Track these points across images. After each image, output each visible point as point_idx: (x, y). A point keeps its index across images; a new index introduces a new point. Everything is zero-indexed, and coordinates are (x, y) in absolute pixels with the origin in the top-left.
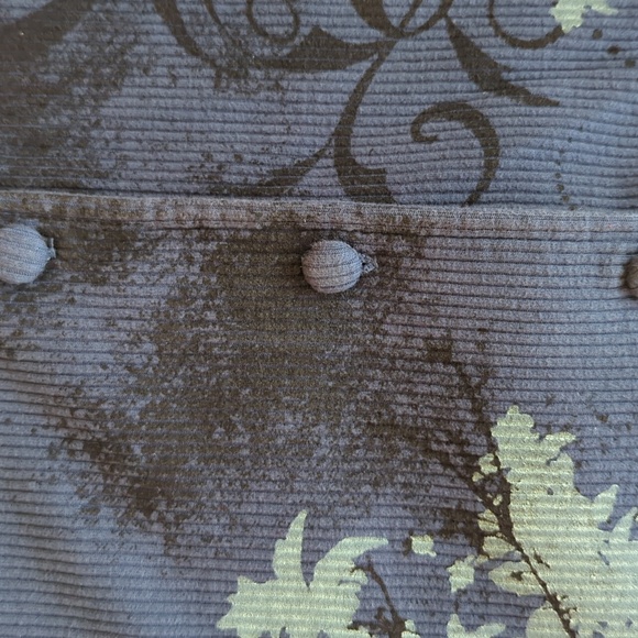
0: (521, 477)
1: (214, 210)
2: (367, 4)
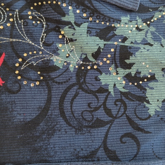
2: (108, 112)
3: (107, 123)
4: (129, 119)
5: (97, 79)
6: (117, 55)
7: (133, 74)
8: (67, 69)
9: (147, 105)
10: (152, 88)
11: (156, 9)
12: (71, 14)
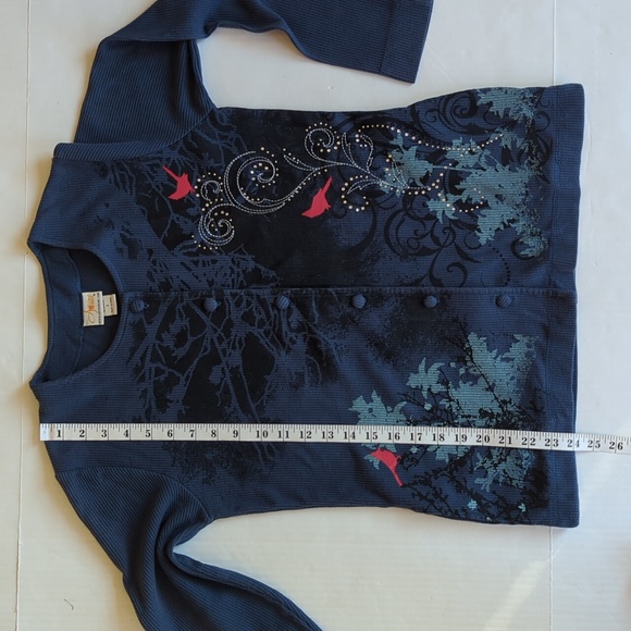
0: (475, 348)
1: (403, 290)
2: (436, 240)
3: (434, 251)
4: (458, 249)
5: (425, 205)
6: (447, 178)
7: (464, 200)
8: (393, 193)
9: (478, 234)
10: (484, 216)
11: (492, 131)
12: (400, 137)
